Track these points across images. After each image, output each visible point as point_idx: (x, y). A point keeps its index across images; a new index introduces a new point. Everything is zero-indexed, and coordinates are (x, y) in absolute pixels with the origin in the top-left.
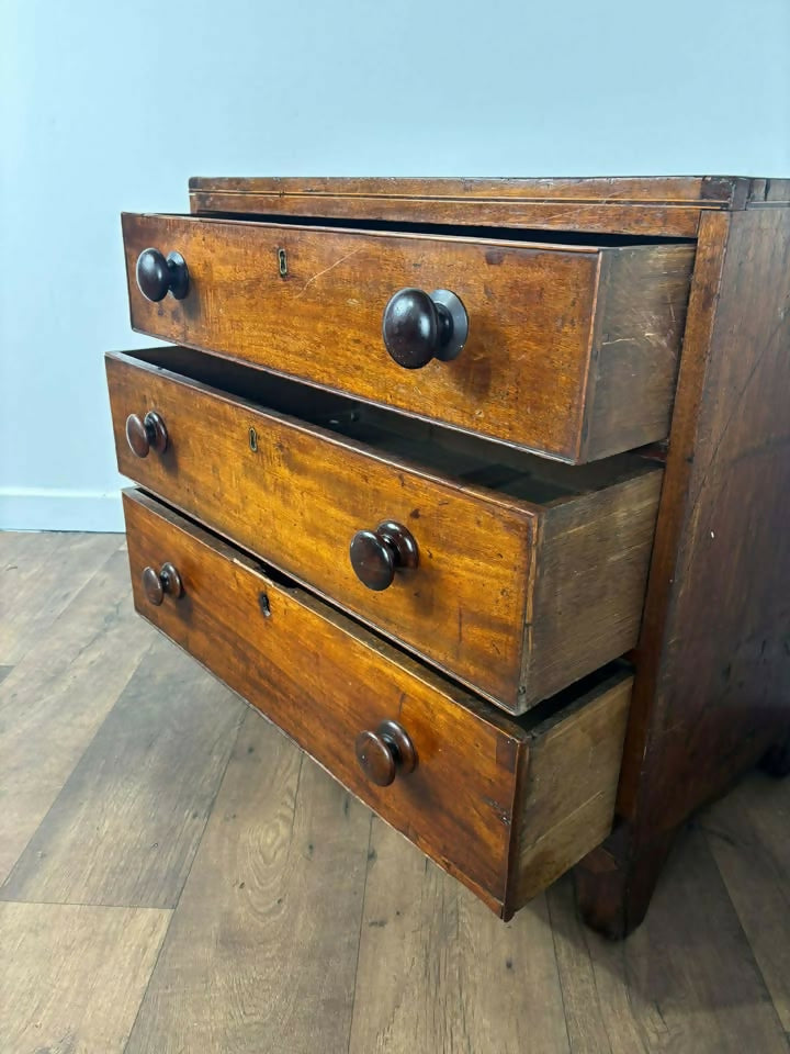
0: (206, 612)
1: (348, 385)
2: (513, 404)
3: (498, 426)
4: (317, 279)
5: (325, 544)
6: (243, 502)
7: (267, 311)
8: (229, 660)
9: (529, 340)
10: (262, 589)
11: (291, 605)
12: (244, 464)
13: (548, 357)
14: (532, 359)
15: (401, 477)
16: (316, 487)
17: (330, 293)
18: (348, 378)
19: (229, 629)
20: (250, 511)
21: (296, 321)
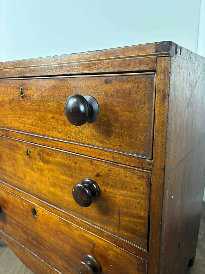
0: (10, 217)
1: (50, 134)
2: (120, 137)
3: (115, 146)
4: (35, 97)
5: (58, 189)
6: (25, 176)
7: (17, 110)
8: (20, 235)
9: (126, 111)
10: (33, 207)
11: (45, 212)
12: (25, 163)
13: (134, 117)
14: (127, 119)
15: (91, 161)
16: (55, 168)
17: (41, 101)
18: (50, 132)
19: (20, 223)
20: (27, 179)
21: (28, 113)
